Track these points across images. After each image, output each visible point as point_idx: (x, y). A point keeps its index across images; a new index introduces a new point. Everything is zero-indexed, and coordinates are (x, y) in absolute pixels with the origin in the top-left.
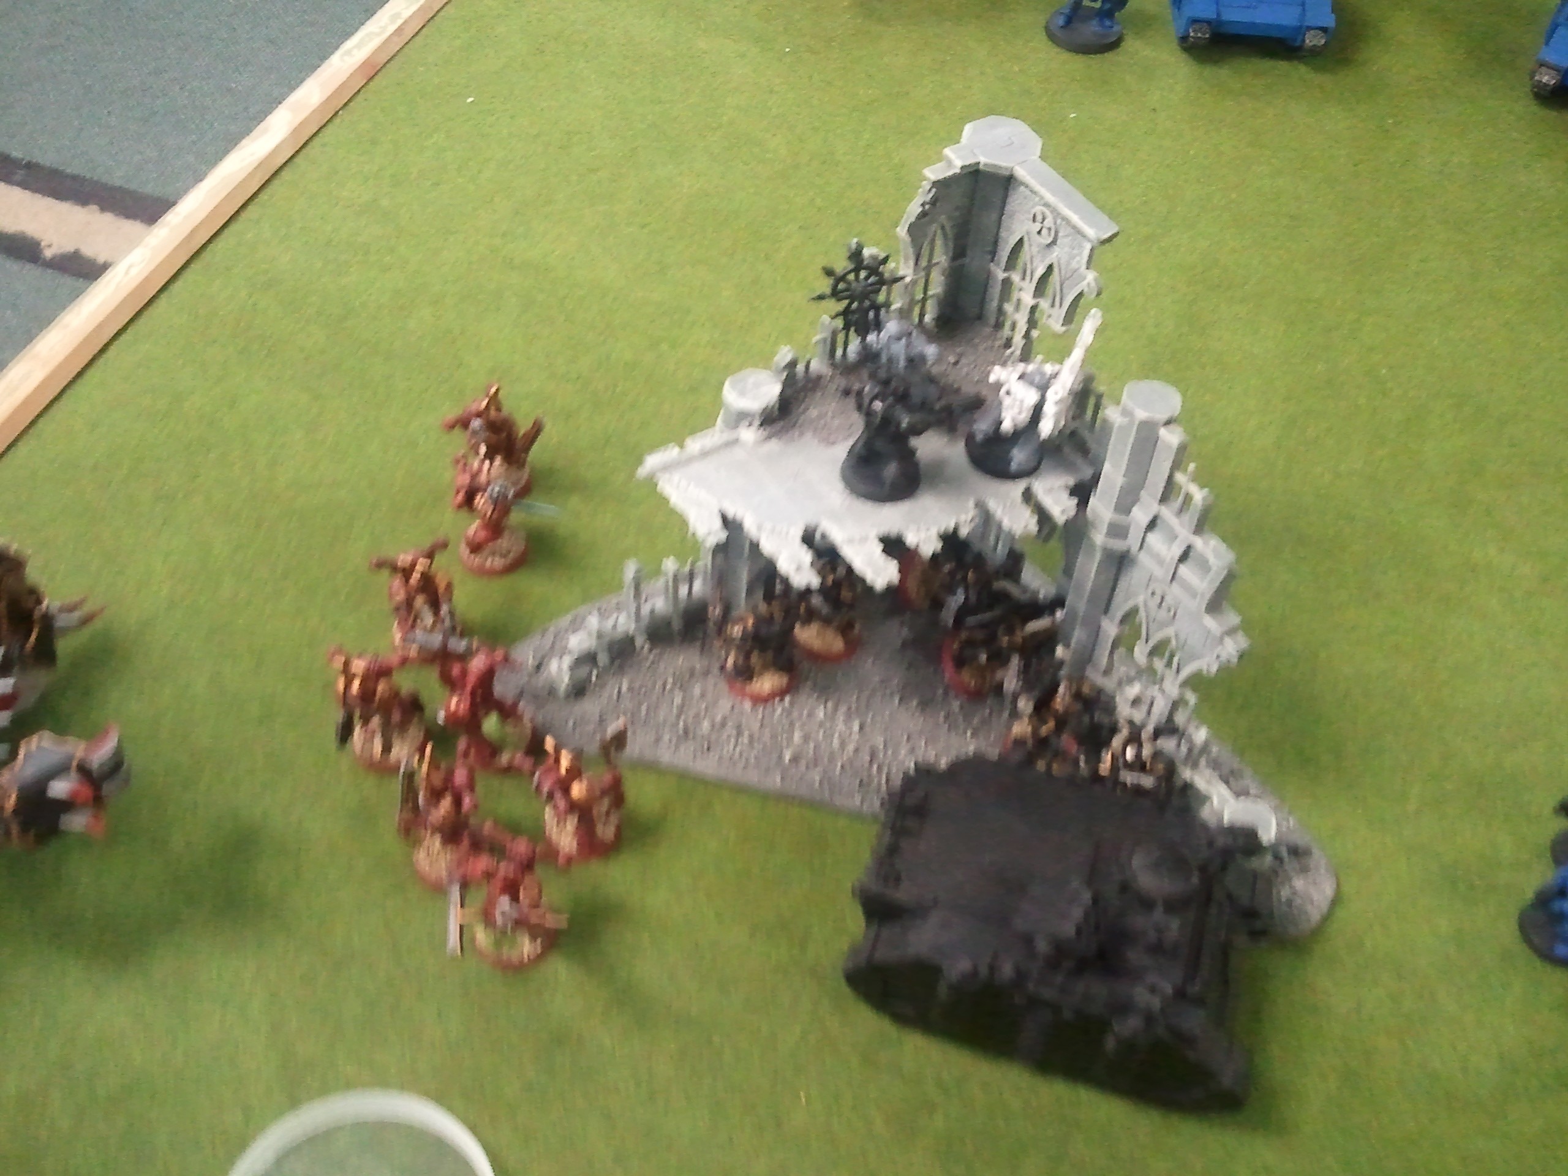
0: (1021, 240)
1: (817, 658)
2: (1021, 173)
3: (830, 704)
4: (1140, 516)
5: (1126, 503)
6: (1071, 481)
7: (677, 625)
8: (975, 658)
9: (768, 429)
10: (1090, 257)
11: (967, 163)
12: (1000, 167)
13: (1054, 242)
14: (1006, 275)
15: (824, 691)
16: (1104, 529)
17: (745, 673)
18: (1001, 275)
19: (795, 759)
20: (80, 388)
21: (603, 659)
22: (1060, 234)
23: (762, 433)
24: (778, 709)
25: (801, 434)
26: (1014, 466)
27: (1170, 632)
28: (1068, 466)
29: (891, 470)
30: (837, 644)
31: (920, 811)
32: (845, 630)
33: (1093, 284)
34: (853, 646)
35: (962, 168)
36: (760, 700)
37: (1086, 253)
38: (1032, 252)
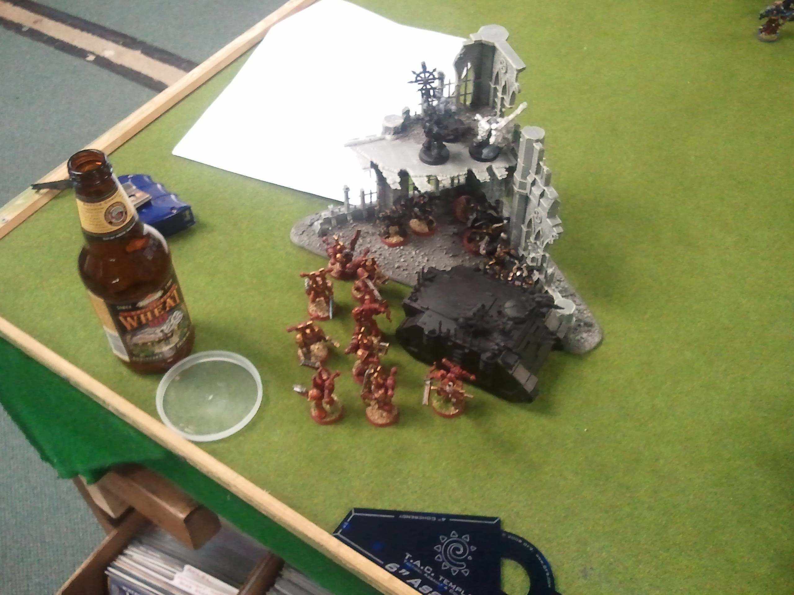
0: (498, 73)
1: (418, 234)
2: (497, 45)
3: (417, 252)
4: (530, 180)
5: (525, 175)
6: (507, 166)
7: (365, 214)
8: (475, 238)
9: (396, 136)
10: (517, 77)
11: (477, 40)
12: (490, 42)
13: (506, 72)
14: (494, 86)
15: (417, 246)
16: (518, 185)
17: (387, 235)
18: (493, 86)
19: (398, 267)
20: (168, 115)
21: (334, 222)
22: (508, 69)
23: (393, 137)
24: (398, 250)
25: (409, 139)
26: (483, 157)
27: (540, 228)
28: (508, 160)
29: (434, 152)
30: (426, 230)
31: (431, 280)
32: (429, 223)
33: (517, 88)
34: (432, 231)
35: (475, 41)
36: (392, 245)
37: (515, 76)
38: (501, 76)
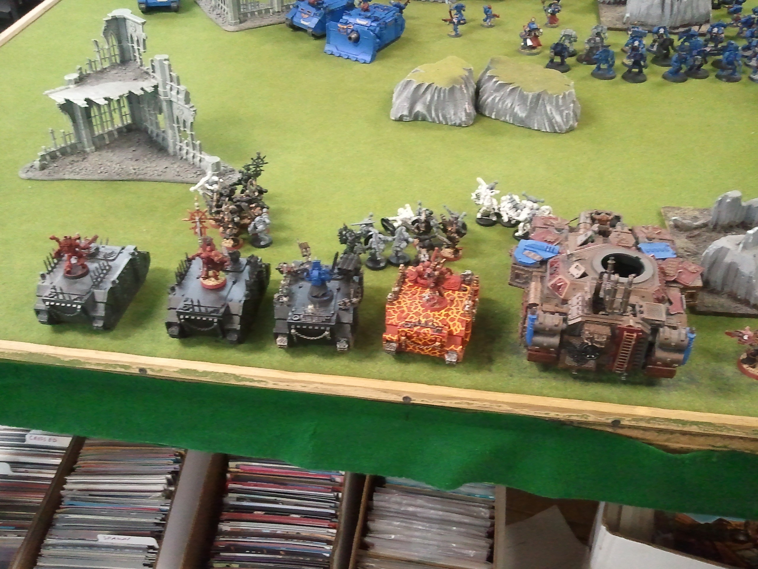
0: (131, 34)
2: (126, 16)
4: (168, 88)
5: (165, 87)
6: (153, 85)
7: (68, 150)
9: (76, 84)
12: (121, 16)
13: (136, 30)
16: (162, 95)
18: (130, 45)
25: (86, 85)
27: (184, 117)
33: (145, 36)
35: (112, 17)
37: (141, 29)
38: (134, 35)
